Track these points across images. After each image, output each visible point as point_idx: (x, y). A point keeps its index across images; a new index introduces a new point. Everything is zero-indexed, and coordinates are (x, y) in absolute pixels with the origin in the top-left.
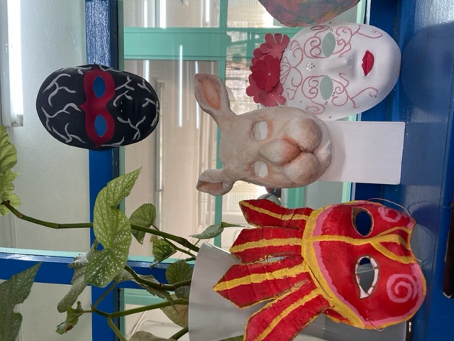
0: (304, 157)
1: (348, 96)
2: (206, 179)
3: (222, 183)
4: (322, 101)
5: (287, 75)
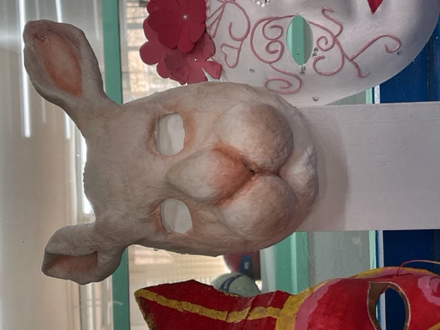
0: (259, 185)
1: (344, 56)
2: (61, 248)
3: (96, 253)
4: (295, 68)
5: (219, 18)
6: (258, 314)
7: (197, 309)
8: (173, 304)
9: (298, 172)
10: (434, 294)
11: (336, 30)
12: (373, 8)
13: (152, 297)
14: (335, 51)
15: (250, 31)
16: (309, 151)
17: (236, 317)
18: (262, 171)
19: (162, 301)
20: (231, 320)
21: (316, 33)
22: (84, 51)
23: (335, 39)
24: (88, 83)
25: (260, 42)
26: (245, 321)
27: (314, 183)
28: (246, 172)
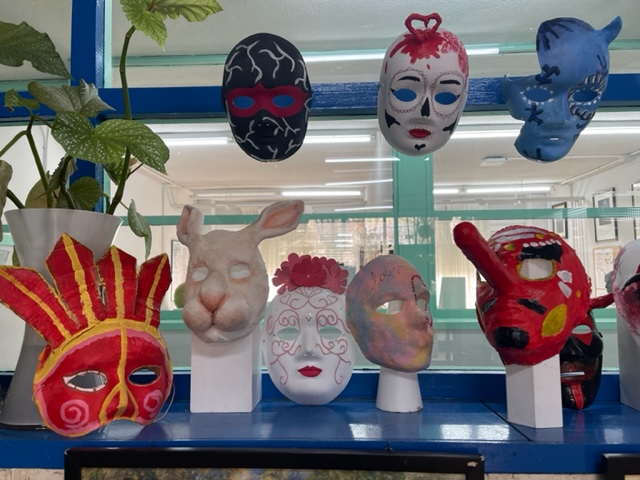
6: (149, 313)
7: (156, 283)
8: (159, 271)
9: (214, 334)
10: (150, 398)
11: (292, 352)
12: (299, 371)
13: (163, 261)
14: (280, 351)
15: (293, 309)
16: (226, 339)
17: (149, 303)
18: (213, 317)
19: (161, 266)
20: (148, 299)
21: (291, 343)
22: (285, 230)
23: (287, 352)
24: (268, 232)
25: (287, 314)
26: (146, 307)
27: (209, 341)
28: (213, 309)
